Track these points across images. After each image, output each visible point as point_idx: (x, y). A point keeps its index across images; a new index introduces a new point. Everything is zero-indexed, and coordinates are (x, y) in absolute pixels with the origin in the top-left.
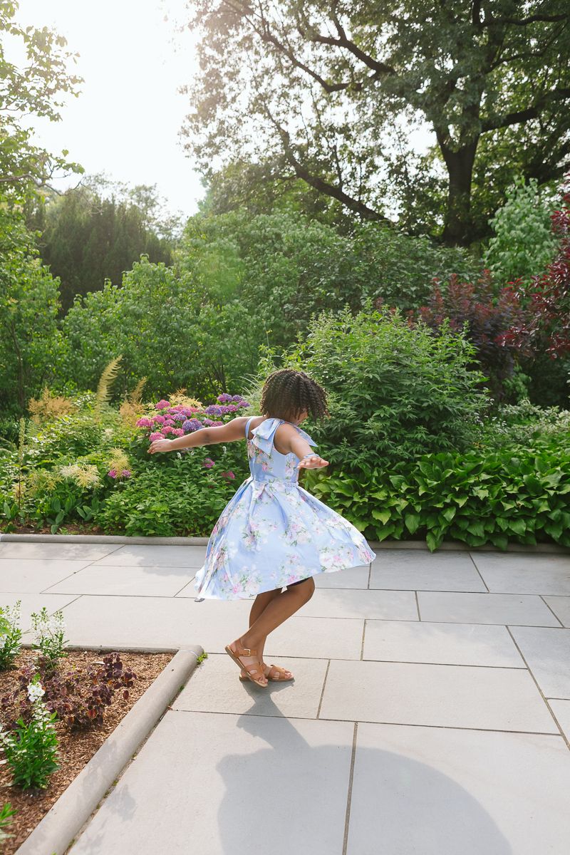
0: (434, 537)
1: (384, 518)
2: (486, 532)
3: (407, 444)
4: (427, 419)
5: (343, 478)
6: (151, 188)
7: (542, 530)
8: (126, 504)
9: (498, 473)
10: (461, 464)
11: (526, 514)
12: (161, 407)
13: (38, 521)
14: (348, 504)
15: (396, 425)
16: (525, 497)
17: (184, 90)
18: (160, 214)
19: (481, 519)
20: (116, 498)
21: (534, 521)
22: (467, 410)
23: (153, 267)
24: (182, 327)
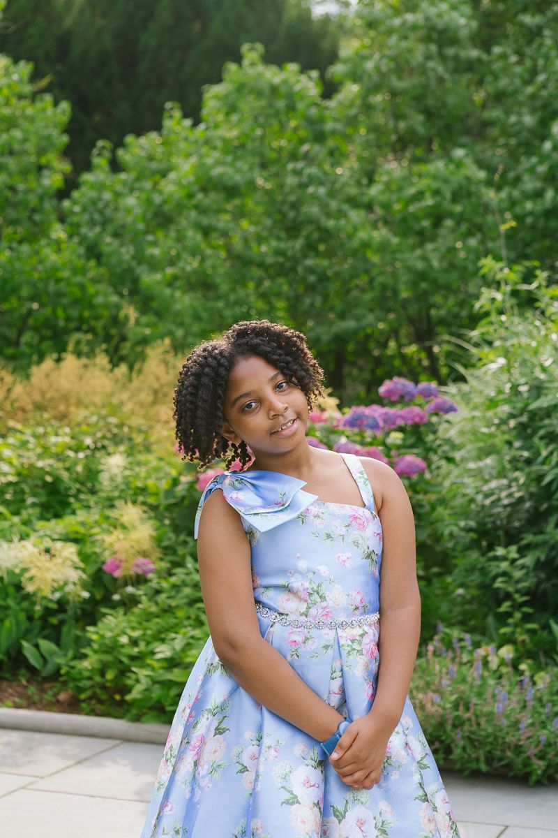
23: (272, 75)
24: (328, 215)
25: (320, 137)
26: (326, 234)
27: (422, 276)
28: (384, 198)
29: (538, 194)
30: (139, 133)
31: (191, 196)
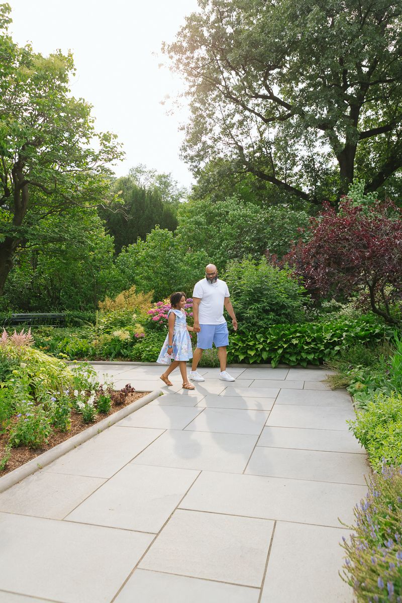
0: (275, 361)
1: (252, 353)
2: (297, 359)
3: (266, 320)
4: (275, 309)
5: (236, 336)
6: (167, 176)
7: (322, 358)
8: (142, 348)
9: (305, 333)
10: (289, 330)
11: (314, 351)
12: (159, 305)
13: (104, 356)
14: (237, 347)
15: (260, 312)
16: (315, 343)
17: (182, 129)
18: (173, 191)
19: (295, 353)
20: (138, 345)
21: (318, 354)
22: (294, 305)
23: (162, 231)
24: (175, 263)
25: (173, 246)
26: (175, 267)
27: (195, 276)
28: (187, 260)
29: (220, 258)
30: (132, 244)
31: (145, 259)
